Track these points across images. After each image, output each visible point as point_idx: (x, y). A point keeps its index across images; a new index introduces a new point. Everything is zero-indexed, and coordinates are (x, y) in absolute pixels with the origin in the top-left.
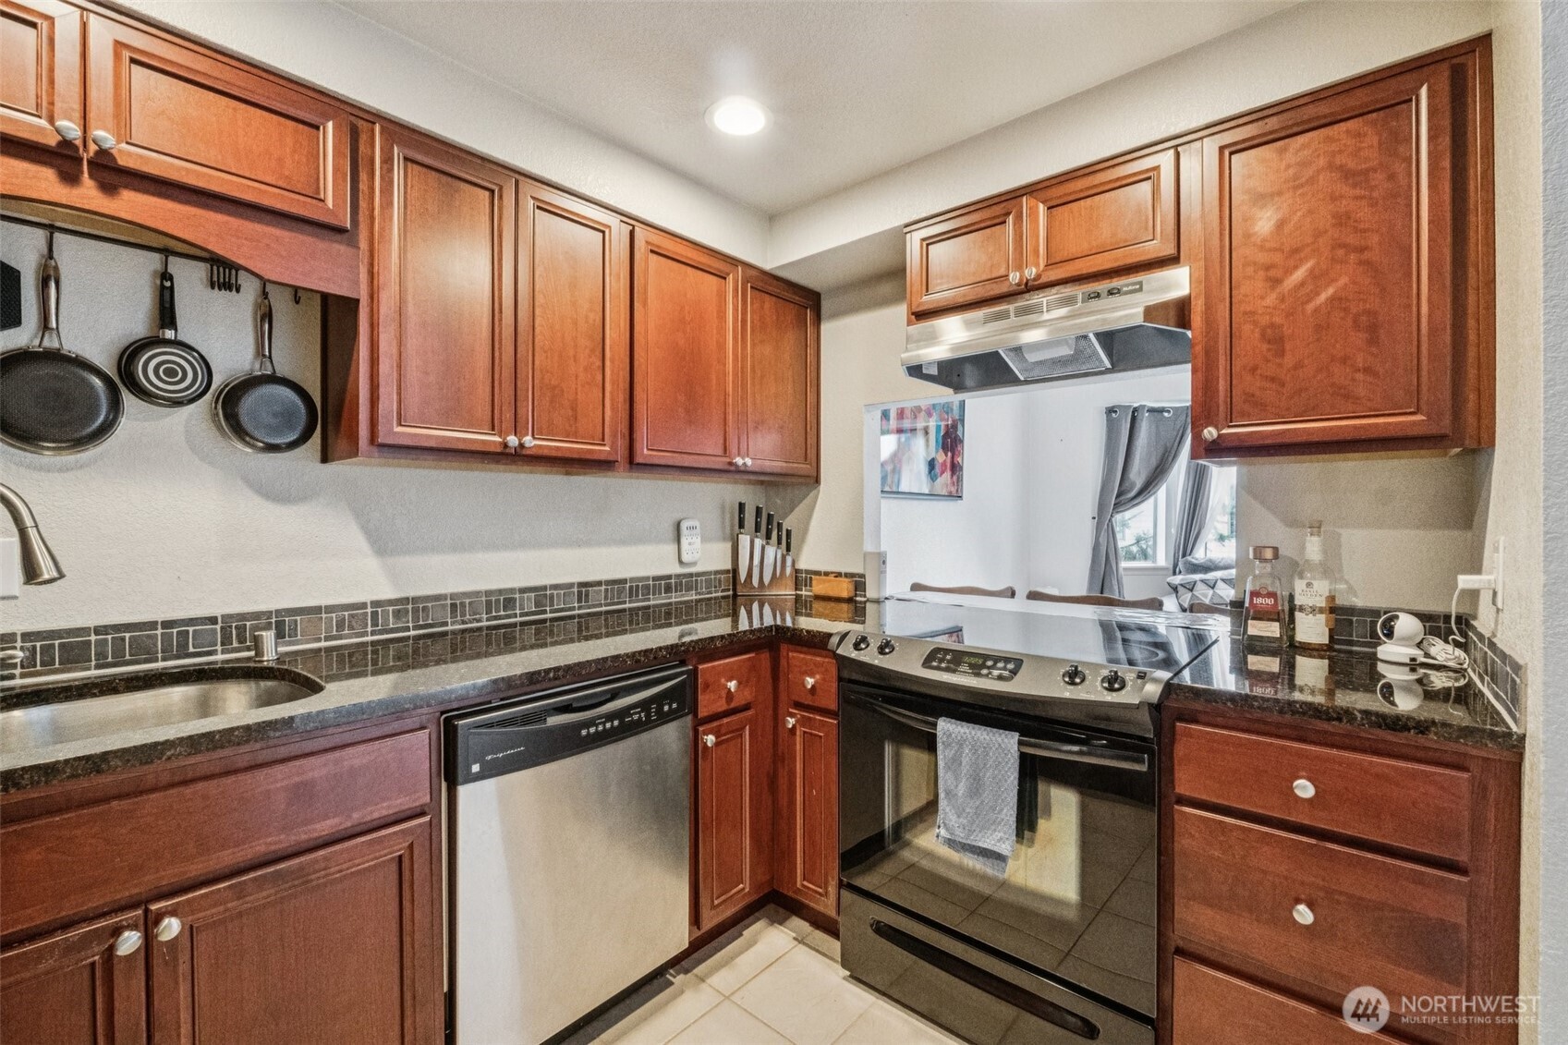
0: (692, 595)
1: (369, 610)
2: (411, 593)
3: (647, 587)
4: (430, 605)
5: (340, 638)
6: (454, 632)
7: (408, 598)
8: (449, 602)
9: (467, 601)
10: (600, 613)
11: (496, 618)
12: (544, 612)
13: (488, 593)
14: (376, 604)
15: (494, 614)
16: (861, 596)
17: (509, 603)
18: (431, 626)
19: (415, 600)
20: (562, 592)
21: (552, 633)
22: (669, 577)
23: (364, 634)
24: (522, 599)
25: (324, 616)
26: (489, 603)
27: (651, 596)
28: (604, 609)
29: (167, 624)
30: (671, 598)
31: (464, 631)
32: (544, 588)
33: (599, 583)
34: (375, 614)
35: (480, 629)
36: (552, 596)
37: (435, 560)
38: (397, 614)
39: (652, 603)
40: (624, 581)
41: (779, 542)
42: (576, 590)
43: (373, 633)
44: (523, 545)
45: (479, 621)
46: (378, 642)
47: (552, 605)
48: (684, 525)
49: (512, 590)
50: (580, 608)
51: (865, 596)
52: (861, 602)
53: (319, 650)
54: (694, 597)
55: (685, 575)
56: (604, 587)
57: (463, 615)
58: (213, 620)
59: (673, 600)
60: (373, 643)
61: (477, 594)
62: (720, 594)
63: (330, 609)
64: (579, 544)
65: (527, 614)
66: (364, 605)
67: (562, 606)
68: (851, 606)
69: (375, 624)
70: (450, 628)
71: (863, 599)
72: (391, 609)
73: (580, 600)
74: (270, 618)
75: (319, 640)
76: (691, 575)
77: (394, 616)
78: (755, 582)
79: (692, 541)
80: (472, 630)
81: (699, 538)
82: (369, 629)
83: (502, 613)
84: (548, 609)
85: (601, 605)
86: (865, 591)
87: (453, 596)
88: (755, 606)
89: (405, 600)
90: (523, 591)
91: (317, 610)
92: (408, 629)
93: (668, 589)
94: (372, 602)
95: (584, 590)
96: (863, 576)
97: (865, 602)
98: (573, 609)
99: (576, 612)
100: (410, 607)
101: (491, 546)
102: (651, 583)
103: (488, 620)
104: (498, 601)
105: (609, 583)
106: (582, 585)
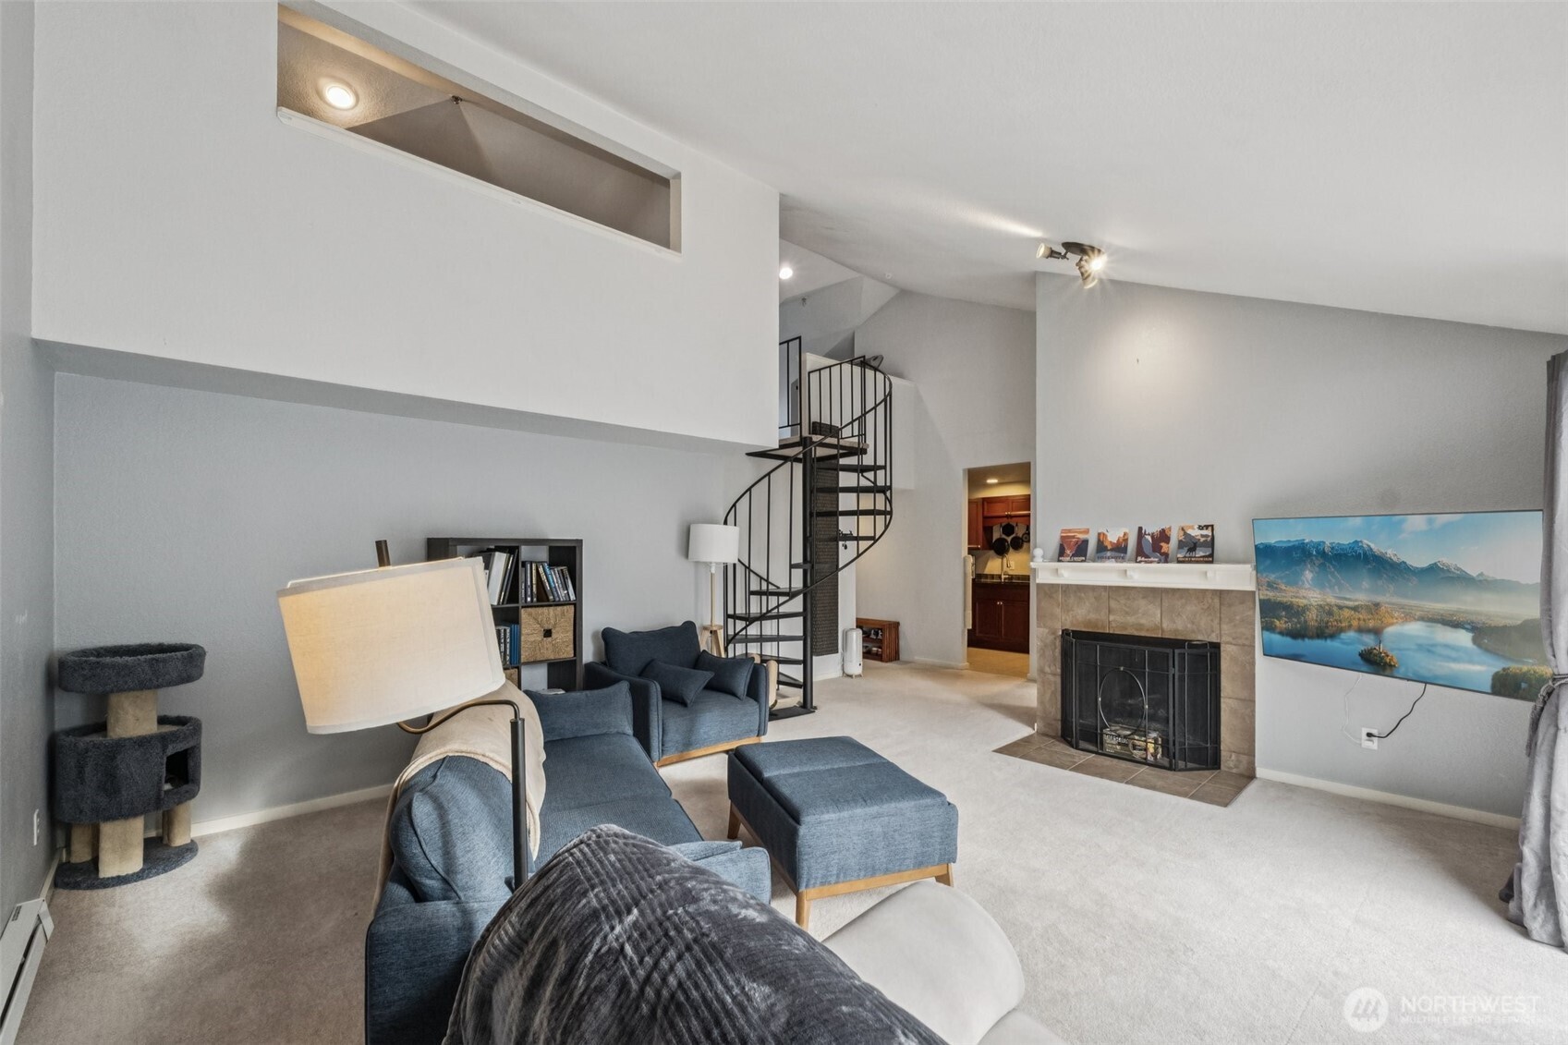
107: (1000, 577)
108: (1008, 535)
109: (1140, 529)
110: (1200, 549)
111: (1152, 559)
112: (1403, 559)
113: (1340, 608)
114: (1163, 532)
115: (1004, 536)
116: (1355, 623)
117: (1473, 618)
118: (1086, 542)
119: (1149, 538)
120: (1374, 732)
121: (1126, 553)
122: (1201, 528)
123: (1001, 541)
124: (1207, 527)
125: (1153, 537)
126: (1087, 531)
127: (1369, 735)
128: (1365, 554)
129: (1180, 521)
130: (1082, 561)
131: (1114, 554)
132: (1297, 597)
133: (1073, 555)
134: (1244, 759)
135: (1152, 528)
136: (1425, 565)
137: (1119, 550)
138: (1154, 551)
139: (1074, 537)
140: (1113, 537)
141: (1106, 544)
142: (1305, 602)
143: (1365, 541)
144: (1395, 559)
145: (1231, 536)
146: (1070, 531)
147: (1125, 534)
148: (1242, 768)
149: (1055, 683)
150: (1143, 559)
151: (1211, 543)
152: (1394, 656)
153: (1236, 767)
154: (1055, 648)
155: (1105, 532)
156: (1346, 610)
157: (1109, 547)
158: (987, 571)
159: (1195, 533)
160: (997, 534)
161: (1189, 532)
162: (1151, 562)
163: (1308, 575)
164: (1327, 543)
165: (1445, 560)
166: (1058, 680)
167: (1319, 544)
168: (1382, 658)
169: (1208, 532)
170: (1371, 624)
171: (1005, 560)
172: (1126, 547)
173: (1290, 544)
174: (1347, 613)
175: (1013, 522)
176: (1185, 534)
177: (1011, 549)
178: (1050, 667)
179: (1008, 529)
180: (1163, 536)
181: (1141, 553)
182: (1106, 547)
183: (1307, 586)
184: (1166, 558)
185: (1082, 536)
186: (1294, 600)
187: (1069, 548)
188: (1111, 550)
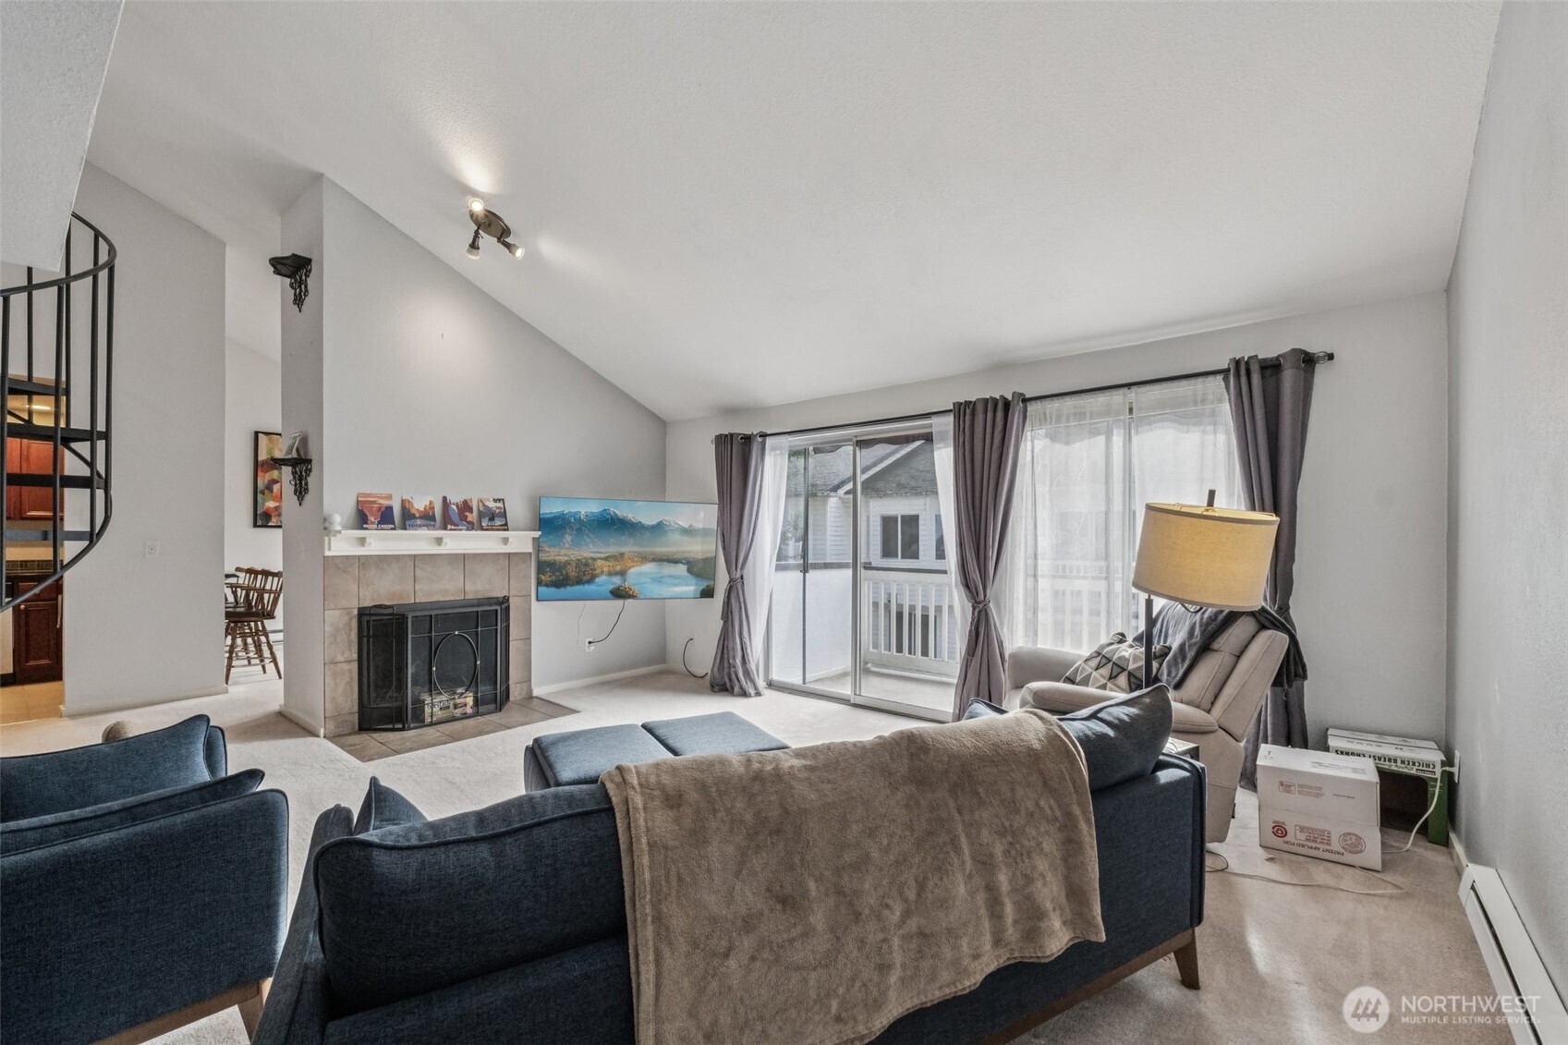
109: (445, 499)
110: (494, 518)
111: (460, 527)
112: (639, 520)
113: (594, 559)
114: (465, 502)
116: (606, 569)
117: (686, 555)
118: (390, 509)
119: (454, 507)
120: (591, 640)
121: (435, 521)
122: (495, 501)
124: (499, 500)
125: (457, 506)
126: (390, 497)
127: (590, 643)
128: (612, 518)
129: (480, 494)
130: (392, 529)
131: (424, 522)
132: (558, 555)
133: (379, 523)
134: (525, 685)
135: (456, 498)
136: (654, 523)
137: (428, 518)
138: (461, 520)
139: (374, 502)
140: (419, 505)
141: (413, 511)
142: (566, 558)
143: (612, 509)
144: (633, 520)
145: (518, 510)
146: (369, 495)
147: (431, 502)
148: (524, 694)
149: (350, 671)
150: (453, 527)
151: (504, 515)
152: (636, 589)
153: (520, 694)
154: (351, 630)
155: (410, 499)
156: (599, 561)
157: (417, 515)
159: (491, 504)
161: (487, 503)
162: (461, 530)
163: (568, 538)
164: (583, 512)
165: (667, 518)
166: (355, 665)
167: (576, 513)
168: (627, 592)
169: (500, 505)
170: (618, 568)
172: (434, 515)
173: (553, 515)
174: (599, 563)
176: (484, 505)
178: (343, 654)
180: (466, 507)
181: (447, 522)
182: (414, 515)
183: (567, 546)
184: (471, 526)
185: (385, 503)
186: (557, 558)
187: (372, 515)
188: (421, 518)
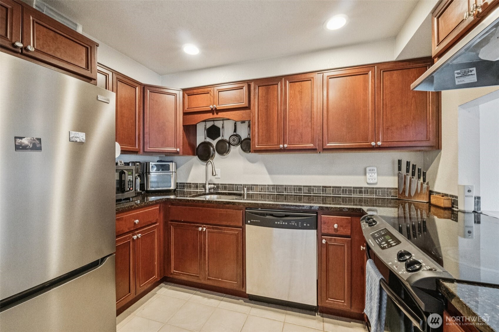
0: (373, 196)
1: (267, 187)
2: (276, 184)
3: (351, 190)
4: (280, 187)
5: (261, 192)
6: (285, 195)
7: (275, 185)
8: (284, 187)
9: (289, 187)
10: (331, 197)
11: (296, 193)
12: (311, 193)
13: (294, 186)
14: (268, 185)
15: (296, 192)
16: (456, 208)
17: (300, 189)
18: (280, 192)
19: (277, 186)
20: (317, 188)
21: (313, 200)
22: (362, 188)
23: (266, 192)
24: (304, 189)
25: (258, 187)
26: (294, 189)
27: (352, 194)
28: (332, 195)
29: (236, 185)
30: (362, 195)
31: (288, 195)
32: (311, 186)
33: (330, 187)
34: (268, 188)
35: (292, 195)
36: (313, 189)
37: (281, 176)
38: (273, 188)
39: (352, 196)
40: (341, 187)
41: (419, 178)
42: (321, 188)
43: (268, 192)
44: (305, 174)
45: (292, 193)
46: (269, 194)
47: (313, 192)
48: (368, 169)
49: (301, 186)
50: (323, 194)
51: (458, 208)
52: (456, 211)
53: (258, 194)
54: (375, 197)
55: (369, 188)
56: (332, 188)
57: (288, 191)
58: (241, 185)
59: (363, 196)
60: (268, 194)
61: (291, 186)
62: (390, 197)
63: (260, 185)
64: (323, 174)
65: (305, 193)
66: (266, 185)
67: (317, 192)
68: (450, 212)
69: (268, 190)
70: (284, 193)
71: (456, 210)
72: (271, 187)
73: (323, 191)
74: (250, 186)
75: (258, 192)
76: (373, 188)
77: (272, 189)
78: (407, 195)
79: (372, 175)
80: (290, 195)
81: (376, 174)
82: (267, 191)
83: (298, 192)
84: (312, 193)
85: (331, 194)
86: (458, 206)
87: (285, 186)
88: (407, 205)
89: (274, 185)
90: (304, 186)
91: (257, 185)
92: (275, 192)
93: (361, 192)
94: (267, 185)
95: (324, 188)
96: (457, 197)
97: (458, 211)
98: (321, 194)
99: (322, 195)
100: (275, 187)
101: (295, 174)
102: (352, 189)
103: (294, 193)
104: (297, 188)
105: (333, 187)
106: (323, 187)
107: (204, 186)
108: (214, 139)
115: (208, 140)
123: (205, 145)
158: (190, 180)
160: (201, 137)
171: (210, 166)
175: (219, 124)
177: (216, 154)
179: (213, 132)
